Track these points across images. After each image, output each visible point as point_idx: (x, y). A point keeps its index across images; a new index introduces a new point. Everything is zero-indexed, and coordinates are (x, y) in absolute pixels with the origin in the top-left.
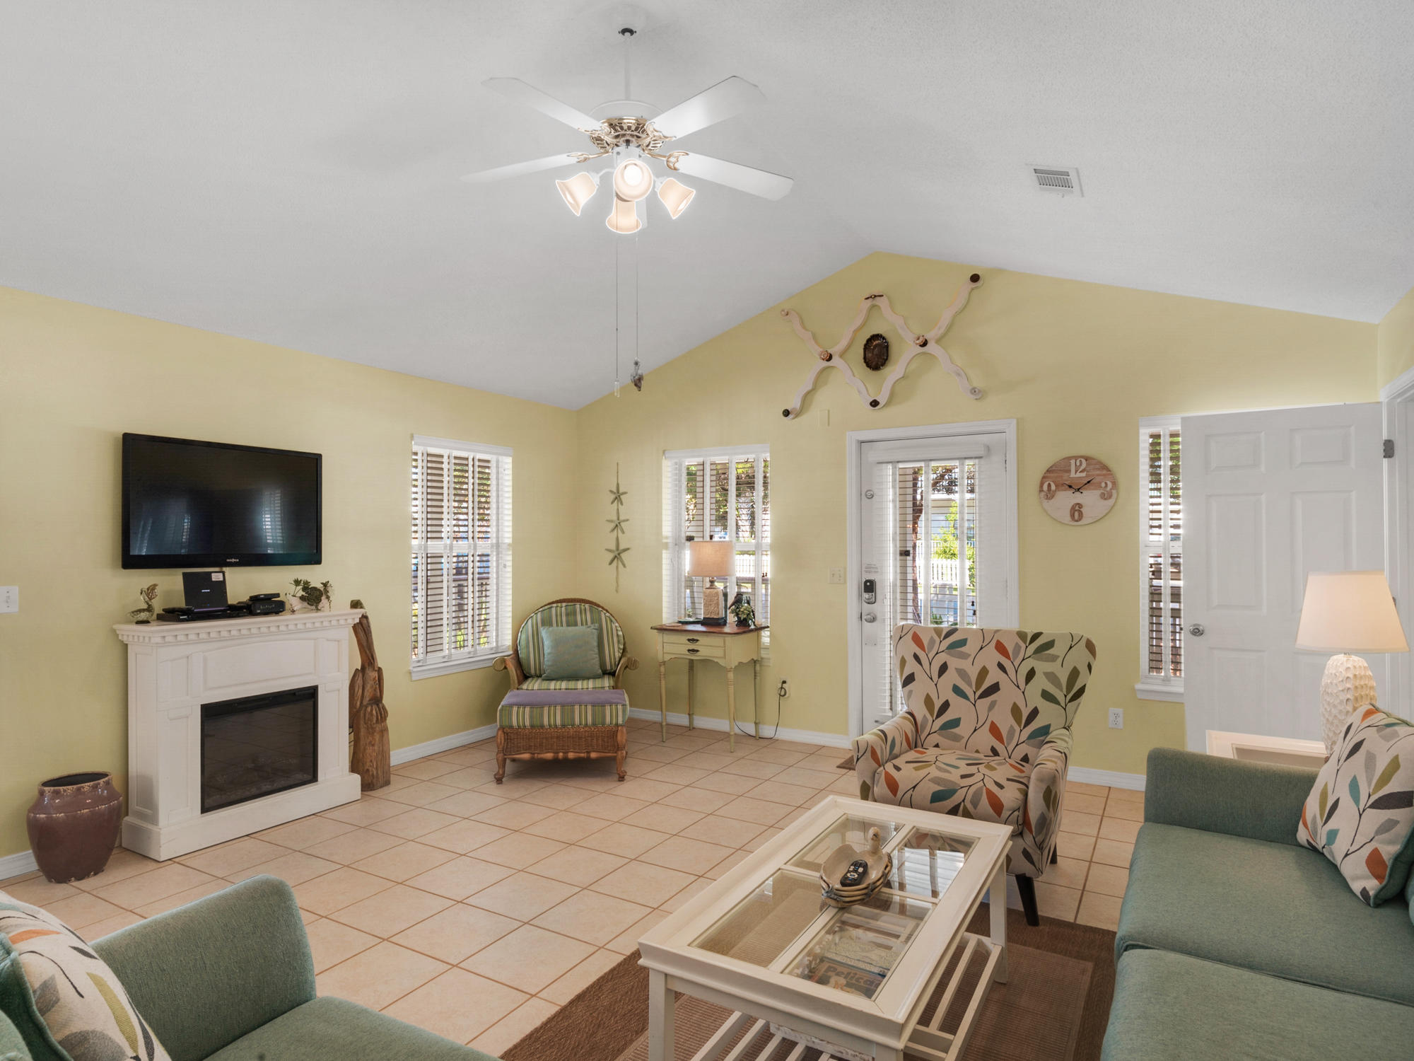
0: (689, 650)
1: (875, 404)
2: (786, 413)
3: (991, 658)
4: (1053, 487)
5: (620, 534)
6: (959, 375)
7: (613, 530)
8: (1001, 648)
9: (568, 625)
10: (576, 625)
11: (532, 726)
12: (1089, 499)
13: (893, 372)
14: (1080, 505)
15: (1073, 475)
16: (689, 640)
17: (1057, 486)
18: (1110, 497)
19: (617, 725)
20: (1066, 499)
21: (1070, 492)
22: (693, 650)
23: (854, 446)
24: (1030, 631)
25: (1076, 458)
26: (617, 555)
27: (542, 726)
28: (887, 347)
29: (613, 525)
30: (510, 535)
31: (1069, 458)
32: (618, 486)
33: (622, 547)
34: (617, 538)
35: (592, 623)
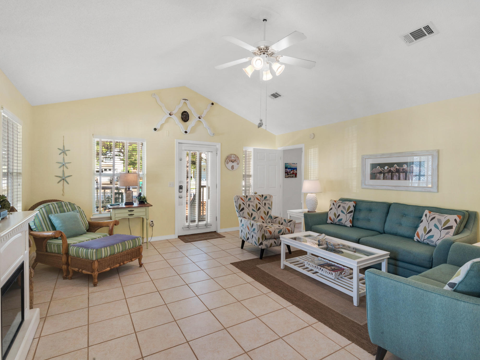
0: (129, 215)
1: (186, 132)
2: (155, 129)
4: (228, 161)
5: (65, 169)
6: (209, 129)
7: (60, 167)
9: (61, 212)
10: (65, 212)
12: (235, 164)
13: (191, 123)
14: (233, 166)
15: (232, 158)
17: (229, 161)
18: (239, 164)
19: (140, 245)
20: (231, 164)
21: (232, 162)
25: (233, 154)
26: (63, 179)
28: (188, 116)
29: (60, 165)
31: (232, 154)
32: (64, 146)
33: (66, 175)
34: (63, 171)
35: (73, 210)
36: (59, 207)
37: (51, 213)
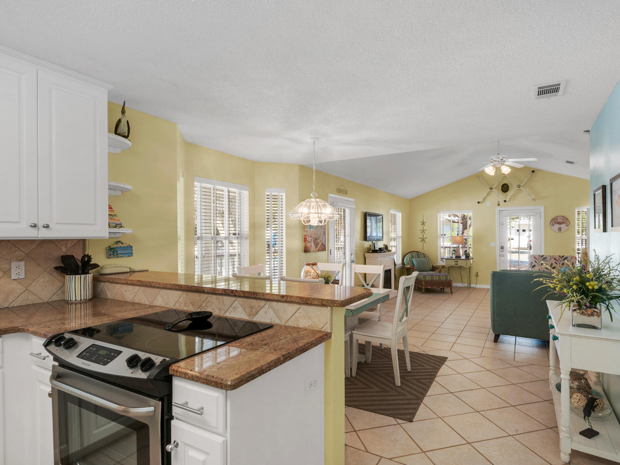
0: (455, 264)
1: (505, 201)
2: (479, 203)
3: (553, 261)
4: (554, 223)
6: (529, 195)
7: (421, 233)
8: (555, 259)
9: (418, 258)
10: (420, 258)
11: (431, 280)
12: (563, 226)
13: (510, 193)
14: (561, 228)
15: (559, 220)
16: (455, 261)
17: (555, 223)
18: (568, 226)
19: (451, 280)
20: (557, 226)
22: (456, 264)
23: (498, 211)
24: (561, 255)
25: (560, 216)
26: (423, 240)
27: (433, 280)
28: (508, 187)
29: (422, 231)
30: (401, 234)
31: (558, 216)
32: (423, 220)
33: (424, 237)
34: (423, 235)
35: (424, 257)
36: (417, 255)
37: (413, 258)
